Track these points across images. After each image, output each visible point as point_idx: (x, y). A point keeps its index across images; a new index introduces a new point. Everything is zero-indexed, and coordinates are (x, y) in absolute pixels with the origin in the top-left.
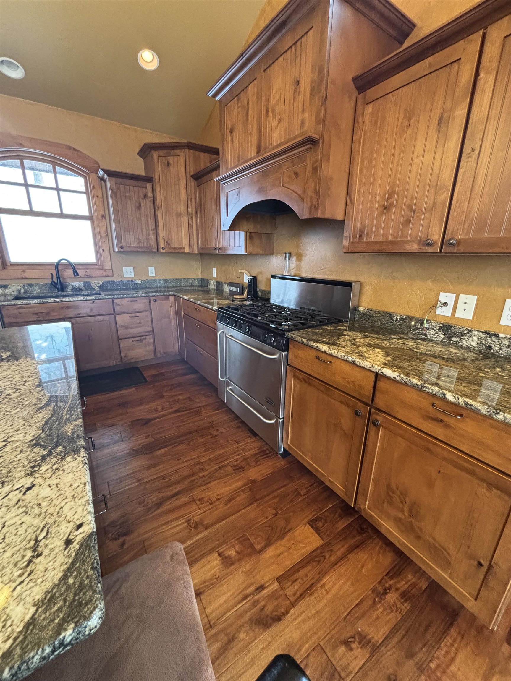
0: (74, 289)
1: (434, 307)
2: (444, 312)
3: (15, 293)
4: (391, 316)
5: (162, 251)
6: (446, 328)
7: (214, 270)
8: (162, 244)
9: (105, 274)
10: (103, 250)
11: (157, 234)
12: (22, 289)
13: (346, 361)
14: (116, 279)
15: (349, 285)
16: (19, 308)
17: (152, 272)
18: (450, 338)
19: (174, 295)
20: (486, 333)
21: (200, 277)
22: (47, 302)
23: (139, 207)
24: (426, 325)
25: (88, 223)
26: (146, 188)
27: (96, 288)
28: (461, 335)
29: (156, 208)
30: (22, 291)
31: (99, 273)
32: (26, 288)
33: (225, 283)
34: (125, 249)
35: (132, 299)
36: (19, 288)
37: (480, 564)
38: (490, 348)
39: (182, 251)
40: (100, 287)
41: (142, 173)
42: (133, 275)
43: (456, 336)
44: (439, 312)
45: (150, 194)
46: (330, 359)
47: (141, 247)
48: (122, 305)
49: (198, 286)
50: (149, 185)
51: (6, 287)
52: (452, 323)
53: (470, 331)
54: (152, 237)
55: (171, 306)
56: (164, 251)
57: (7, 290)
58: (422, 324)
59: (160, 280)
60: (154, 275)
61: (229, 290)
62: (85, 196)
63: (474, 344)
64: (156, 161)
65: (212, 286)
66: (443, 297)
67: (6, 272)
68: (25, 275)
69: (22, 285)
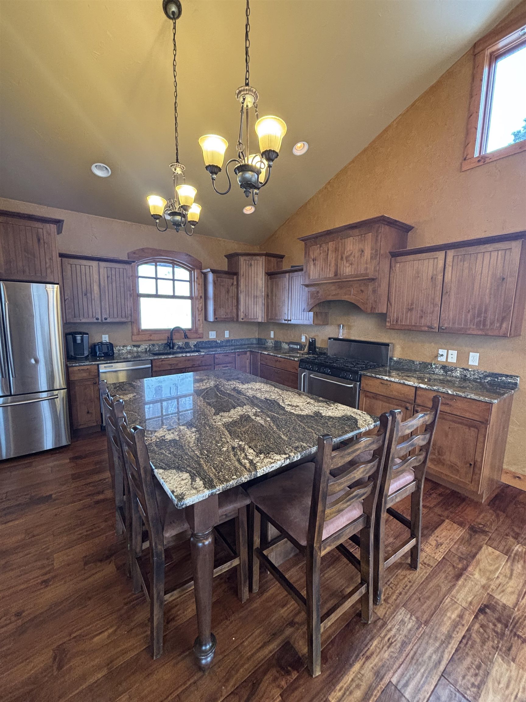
0: (179, 348)
1: (437, 357)
2: (443, 359)
4: (413, 362)
5: (241, 320)
6: (444, 367)
7: (272, 333)
8: (241, 315)
9: (198, 336)
10: (199, 320)
11: (238, 309)
13: (400, 383)
14: (205, 340)
15: (387, 345)
16: (162, 361)
17: (227, 335)
18: (446, 372)
19: (250, 351)
20: (463, 369)
21: (257, 337)
22: (178, 357)
23: (228, 292)
24: (434, 366)
25: (189, 301)
26: (233, 279)
27: (192, 347)
28: (452, 371)
29: (239, 292)
30: (148, 349)
31: (195, 335)
32: (150, 347)
33: (284, 342)
34: (218, 319)
35: (225, 354)
36: (146, 347)
37: (471, 465)
38: (466, 376)
39: (256, 321)
40: (195, 346)
41: (226, 269)
42: (215, 337)
43: (450, 371)
44: (439, 359)
45: (235, 283)
46: (389, 383)
47: (227, 318)
48: (219, 358)
49: (256, 344)
50: (235, 277)
51: (138, 346)
52: (446, 364)
53: (456, 368)
54: (235, 311)
55: (247, 359)
56: (243, 321)
57: (139, 349)
58: (431, 366)
59: (232, 340)
60: (228, 337)
61: (289, 347)
62: (188, 283)
63: (458, 375)
64: (242, 263)
65: (270, 343)
66: (441, 352)
67: (140, 336)
68: (151, 338)
69: (148, 345)
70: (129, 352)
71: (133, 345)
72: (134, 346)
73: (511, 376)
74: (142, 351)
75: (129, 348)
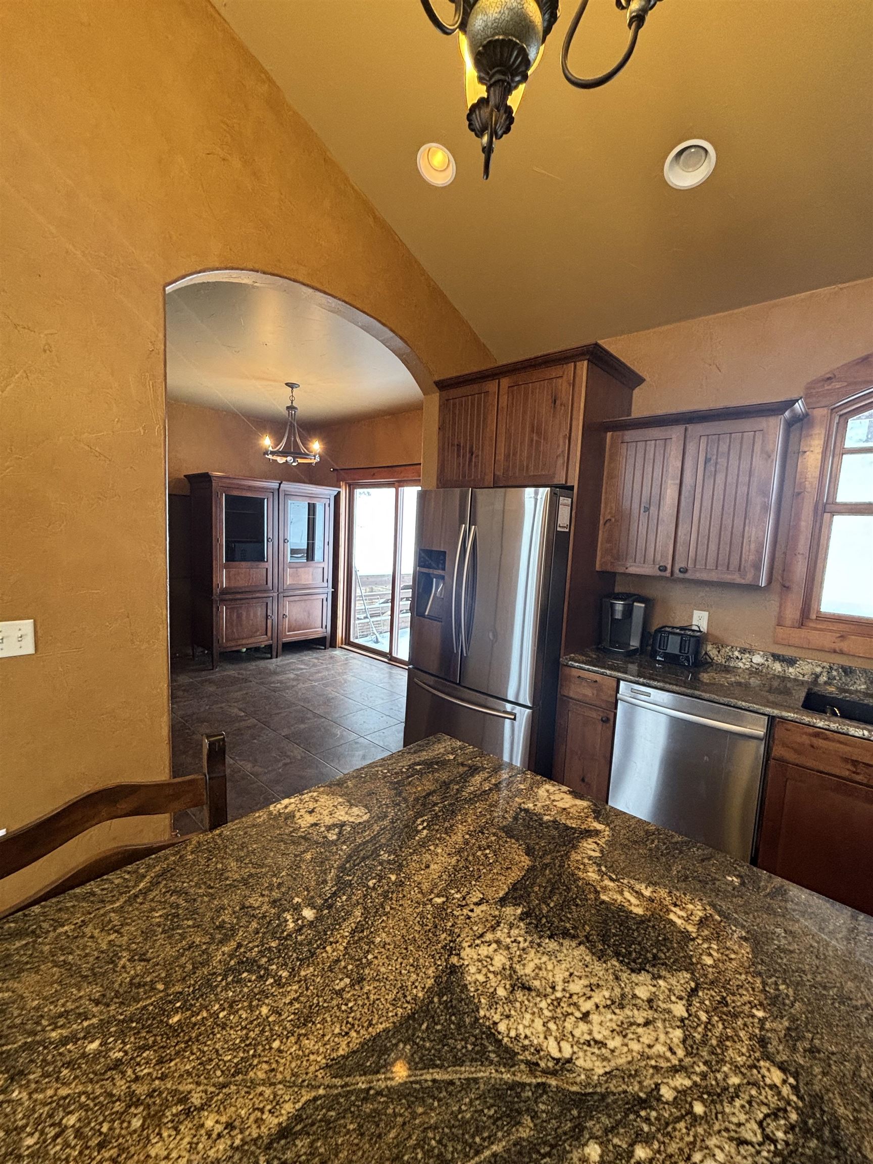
3: (806, 678)
12: (825, 674)
30: (823, 678)
32: (835, 673)
36: (818, 670)
51: (791, 662)
57: (791, 670)
67: (803, 632)
68: (844, 646)
69: (826, 665)
70: (755, 671)
71: (773, 655)
72: (776, 657)
74: (801, 678)
75: (757, 659)
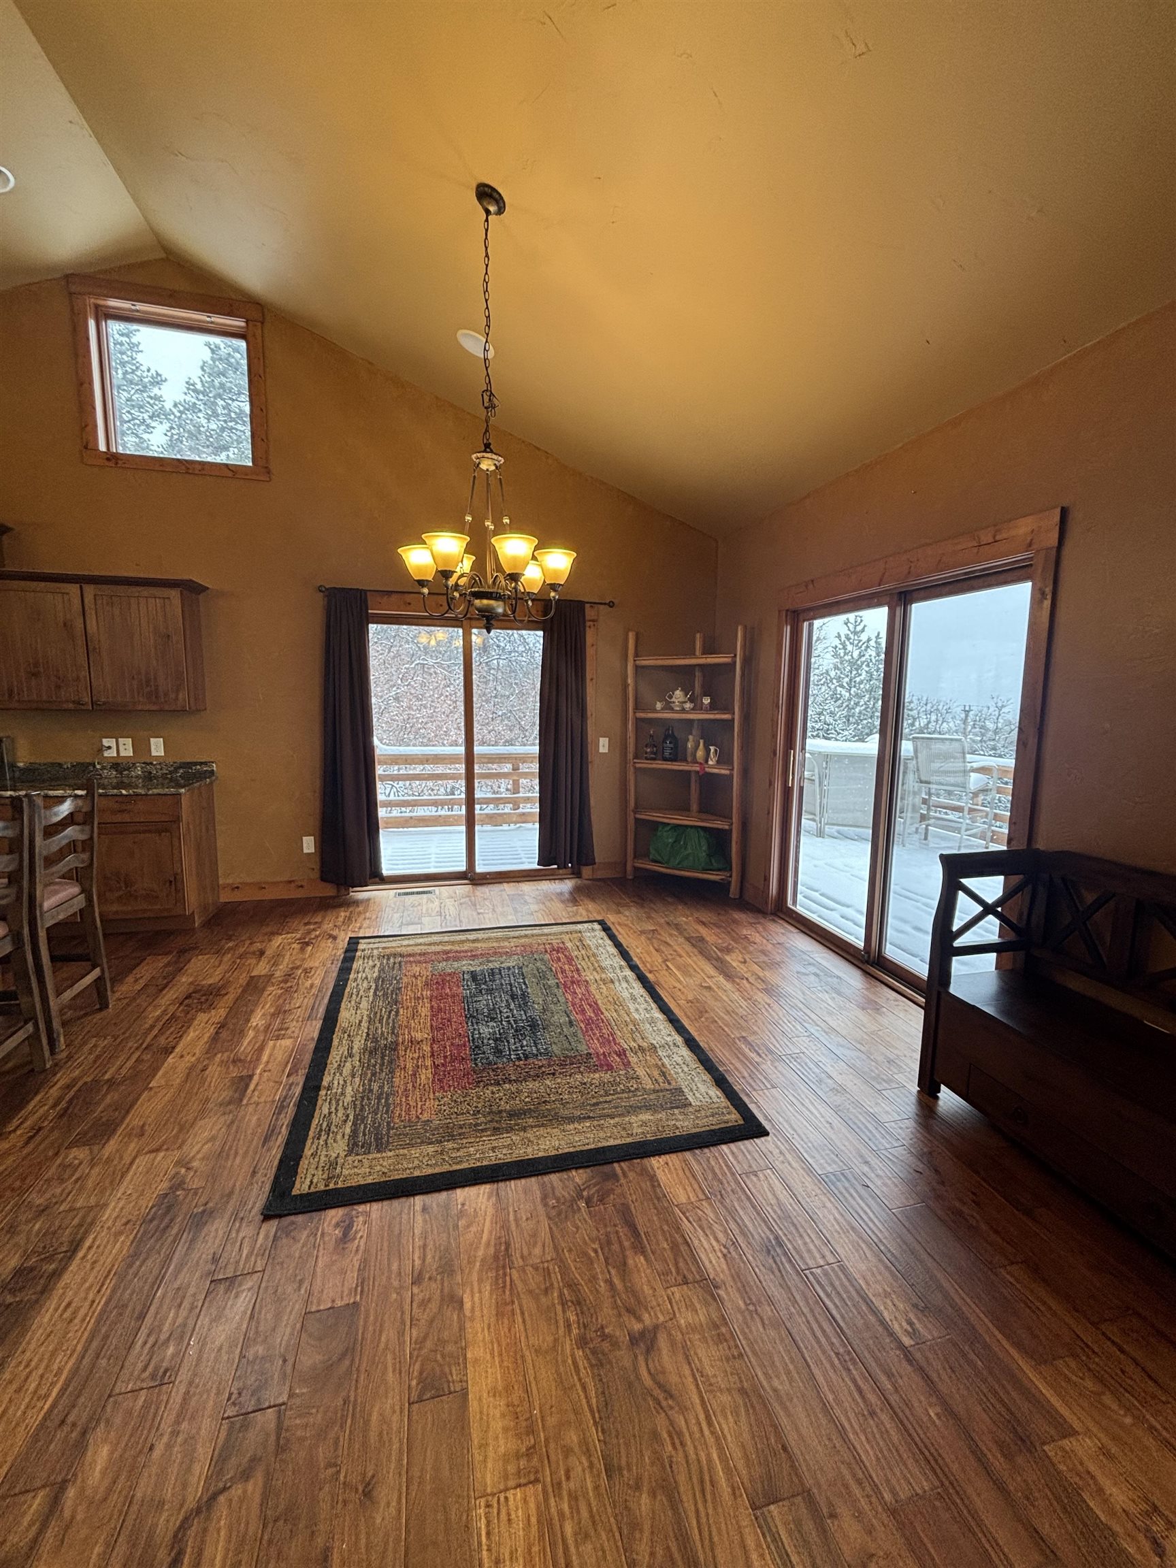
1: (100, 751)
2: (112, 753)
6: (116, 766)
20: (144, 763)
24: (98, 767)
28: (128, 769)
44: (106, 754)
52: (119, 761)
53: (134, 764)
58: (94, 766)
63: (140, 773)
66: (106, 742)
73: (205, 763)
